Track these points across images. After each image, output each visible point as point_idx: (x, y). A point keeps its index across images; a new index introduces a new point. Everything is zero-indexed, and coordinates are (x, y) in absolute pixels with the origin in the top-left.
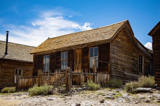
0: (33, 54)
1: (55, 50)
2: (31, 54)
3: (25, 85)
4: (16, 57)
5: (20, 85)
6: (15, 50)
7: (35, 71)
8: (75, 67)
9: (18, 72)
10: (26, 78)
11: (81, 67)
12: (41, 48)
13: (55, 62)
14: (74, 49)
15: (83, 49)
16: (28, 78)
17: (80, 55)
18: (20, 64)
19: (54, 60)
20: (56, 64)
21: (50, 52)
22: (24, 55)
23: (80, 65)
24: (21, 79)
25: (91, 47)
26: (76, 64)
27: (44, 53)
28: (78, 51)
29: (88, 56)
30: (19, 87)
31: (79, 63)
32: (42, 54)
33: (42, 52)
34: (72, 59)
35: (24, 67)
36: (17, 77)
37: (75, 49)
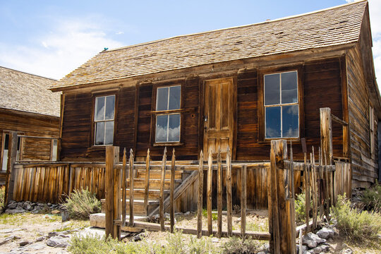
0: (61, 93)
1: (136, 81)
2: (54, 90)
3: (36, 188)
4: (7, 102)
5: (18, 186)
6: (6, 84)
7: (65, 141)
8: (206, 137)
9: (13, 144)
10: (41, 167)
11: (230, 136)
12: (87, 74)
13: (136, 117)
14: (206, 76)
15: (240, 76)
16: (46, 166)
17: (226, 95)
18: (17, 122)
19: (131, 111)
20: (138, 123)
21: (117, 85)
22: (30, 98)
23: (226, 128)
24: (24, 168)
25: (269, 71)
26: (213, 125)
27: (98, 87)
28: (220, 85)
29: (257, 99)
30: (17, 193)
31: (224, 124)
32: (90, 93)
33: (90, 85)
34: (196, 109)
35: (27, 130)
36: (9, 160)
37: (208, 78)
